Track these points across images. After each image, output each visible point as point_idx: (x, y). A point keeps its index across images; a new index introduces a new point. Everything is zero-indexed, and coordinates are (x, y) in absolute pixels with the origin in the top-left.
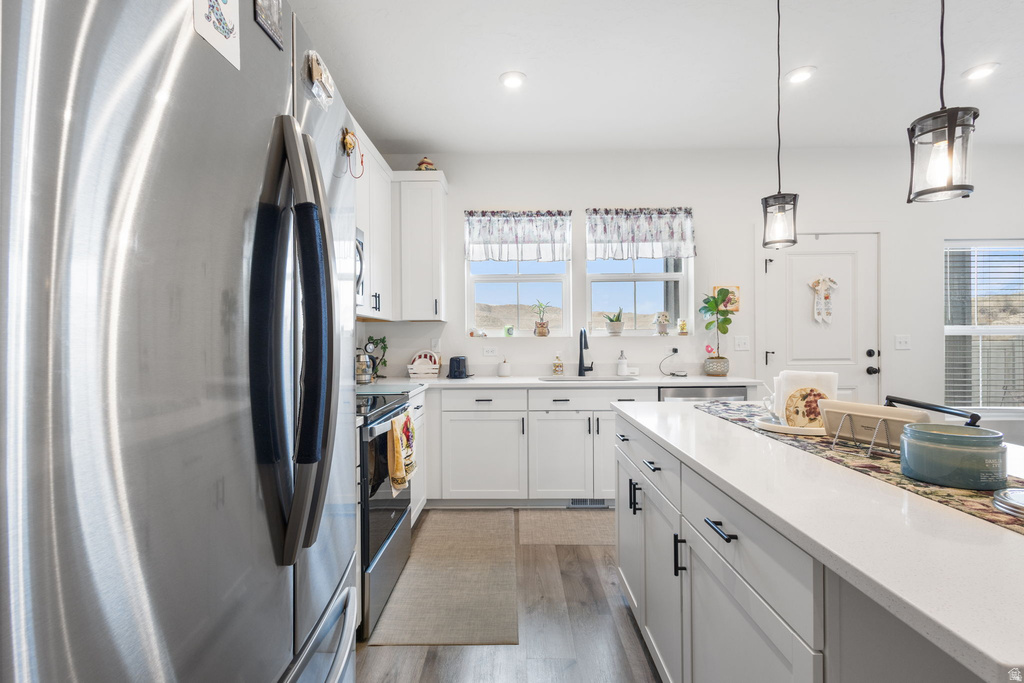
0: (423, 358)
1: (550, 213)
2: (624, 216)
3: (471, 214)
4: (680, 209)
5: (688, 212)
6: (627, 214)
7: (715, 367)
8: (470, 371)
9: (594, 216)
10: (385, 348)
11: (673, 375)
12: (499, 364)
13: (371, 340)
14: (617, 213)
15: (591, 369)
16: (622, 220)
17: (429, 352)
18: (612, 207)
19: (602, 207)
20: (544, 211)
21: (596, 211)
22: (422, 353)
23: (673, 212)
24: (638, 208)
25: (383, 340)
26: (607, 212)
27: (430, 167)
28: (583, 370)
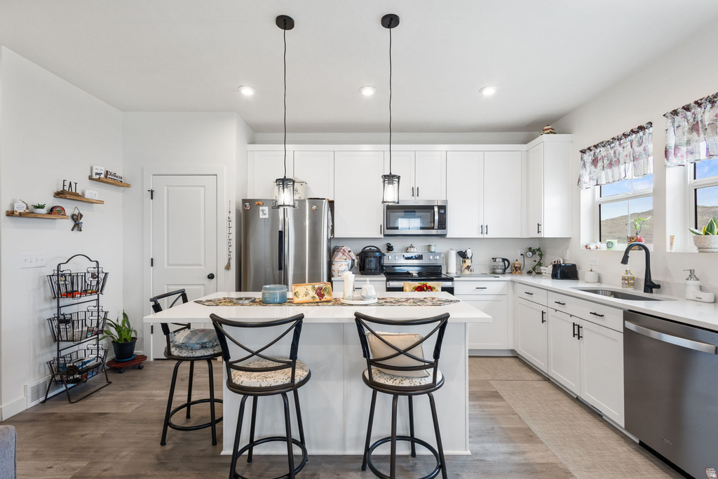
3: (583, 151)
10: (541, 255)
13: (530, 249)
14: (700, 105)
15: (657, 286)
17: (560, 259)
21: (675, 113)
22: (556, 260)
25: (539, 250)
26: (687, 108)
27: (546, 132)
28: (648, 286)
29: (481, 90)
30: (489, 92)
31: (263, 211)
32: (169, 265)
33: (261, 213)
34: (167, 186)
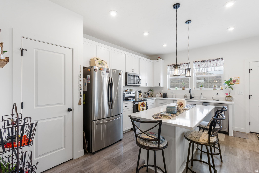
0: (159, 94)
1: (185, 63)
2: (203, 62)
3: (168, 65)
4: (219, 58)
5: (222, 59)
6: (204, 62)
7: (228, 99)
8: (168, 96)
9: (195, 63)
10: (153, 91)
11: (215, 100)
12: (173, 95)
13: (150, 90)
14: (201, 62)
15: (193, 97)
16: (203, 63)
17: (160, 92)
18: (200, 60)
19: (197, 61)
20: (183, 63)
21: (195, 62)
22: (159, 92)
23: (217, 60)
24: (207, 60)
25: (153, 90)
26: (198, 62)
27: (159, 58)
28: (191, 97)
29: (163, 45)
30: (165, 45)
31: (103, 73)
32: (37, 105)
33: (102, 74)
34: (35, 49)
